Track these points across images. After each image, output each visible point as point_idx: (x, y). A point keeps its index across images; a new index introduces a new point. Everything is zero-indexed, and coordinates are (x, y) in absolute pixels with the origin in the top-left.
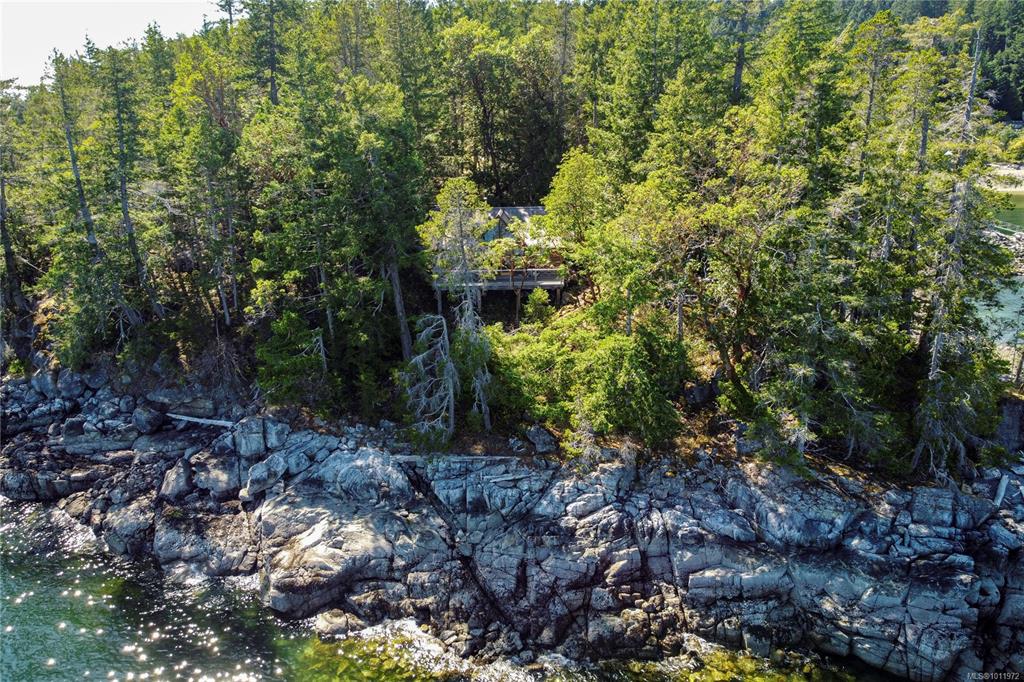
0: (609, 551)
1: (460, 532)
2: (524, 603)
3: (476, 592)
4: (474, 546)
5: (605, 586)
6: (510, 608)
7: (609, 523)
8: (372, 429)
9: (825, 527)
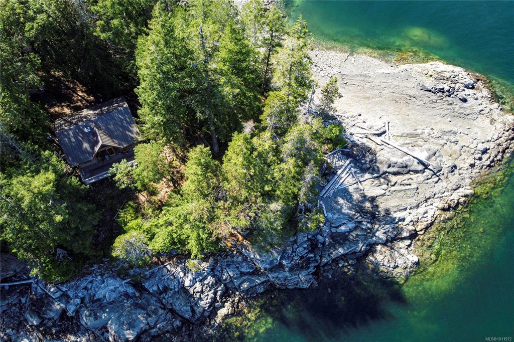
0: (215, 290)
1: (164, 301)
2: (196, 317)
3: (180, 319)
4: (171, 304)
5: (218, 302)
6: (193, 320)
7: (213, 282)
8: (101, 265)
9: (275, 261)
